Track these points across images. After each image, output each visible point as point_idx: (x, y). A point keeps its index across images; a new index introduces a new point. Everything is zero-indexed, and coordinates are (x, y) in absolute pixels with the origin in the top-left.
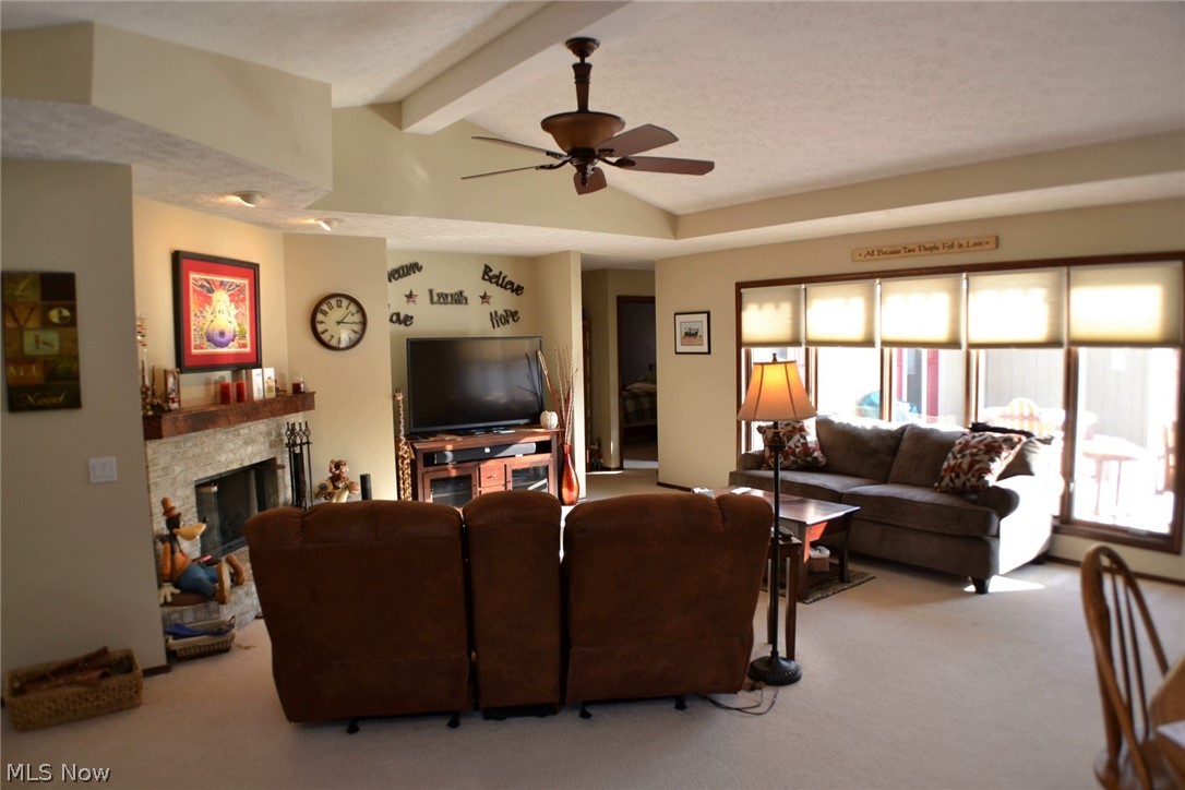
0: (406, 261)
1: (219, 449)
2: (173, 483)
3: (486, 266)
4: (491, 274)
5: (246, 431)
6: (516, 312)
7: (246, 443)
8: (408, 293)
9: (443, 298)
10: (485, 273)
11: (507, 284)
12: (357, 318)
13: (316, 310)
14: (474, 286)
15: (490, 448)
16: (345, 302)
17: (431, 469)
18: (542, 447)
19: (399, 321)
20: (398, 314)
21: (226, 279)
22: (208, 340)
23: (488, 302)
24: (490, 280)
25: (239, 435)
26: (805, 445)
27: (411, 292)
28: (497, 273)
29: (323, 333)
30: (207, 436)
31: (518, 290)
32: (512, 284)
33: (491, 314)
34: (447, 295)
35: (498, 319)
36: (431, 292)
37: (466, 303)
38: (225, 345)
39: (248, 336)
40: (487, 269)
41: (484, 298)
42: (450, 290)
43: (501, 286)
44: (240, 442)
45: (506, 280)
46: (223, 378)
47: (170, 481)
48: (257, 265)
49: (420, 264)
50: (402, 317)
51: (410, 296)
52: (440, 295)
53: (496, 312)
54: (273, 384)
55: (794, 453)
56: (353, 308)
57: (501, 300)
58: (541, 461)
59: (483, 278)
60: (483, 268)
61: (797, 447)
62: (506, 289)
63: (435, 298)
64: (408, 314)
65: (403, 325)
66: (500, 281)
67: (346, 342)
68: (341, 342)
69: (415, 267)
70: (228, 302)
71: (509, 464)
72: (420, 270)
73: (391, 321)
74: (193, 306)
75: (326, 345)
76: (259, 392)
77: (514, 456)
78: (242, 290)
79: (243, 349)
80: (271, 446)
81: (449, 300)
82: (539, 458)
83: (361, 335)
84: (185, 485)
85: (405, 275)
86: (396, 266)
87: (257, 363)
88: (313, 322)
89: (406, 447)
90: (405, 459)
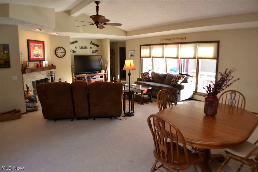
0: (75, 40)
1: (37, 76)
2: (28, 82)
3: (91, 41)
4: (92, 43)
5: (42, 73)
6: (97, 50)
7: (42, 75)
8: (75, 47)
9: (82, 48)
11: (95, 45)
12: (64, 51)
13: (56, 50)
14: (89, 45)
15: (91, 77)
16: (62, 49)
18: (101, 77)
19: (73, 52)
20: (73, 51)
21: (37, 44)
22: (35, 56)
23: (92, 48)
24: (92, 44)
25: (41, 73)
26: (149, 77)
28: (93, 43)
29: (57, 54)
30: (34, 73)
31: (98, 46)
32: (97, 45)
35: (93, 52)
36: (80, 46)
37: (87, 48)
38: (38, 57)
39: (42, 55)
40: (91, 42)
41: (91, 47)
42: (84, 46)
43: (94, 45)
45: (95, 44)
46: (38, 63)
48: (44, 42)
49: (78, 41)
50: (74, 51)
51: (76, 47)
52: (82, 47)
53: (93, 50)
54: (47, 64)
55: (146, 78)
56: (63, 50)
57: (94, 48)
59: (91, 44)
60: (90, 42)
61: (147, 77)
63: (81, 48)
64: (76, 51)
65: (74, 53)
66: (94, 44)
67: (62, 56)
68: (61, 56)
69: (77, 41)
70: (38, 49)
71: (95, 80)
72: (78, 42)
73: (72, 52)
74: (31, 49)
75: (58, 57)
76: (44, 65)
77: (96, 78)
78: (41, 46)
79: (41, 57)
80: (47, 75)
81: (84, 48)
82: (101, 79)
83: (65, 55)
84: (30, 82)
85: (75, 43)
86: (73, 41)
87: (44, 60)
88: (55, 52)
89: (74, 76)
90: (74, 79)
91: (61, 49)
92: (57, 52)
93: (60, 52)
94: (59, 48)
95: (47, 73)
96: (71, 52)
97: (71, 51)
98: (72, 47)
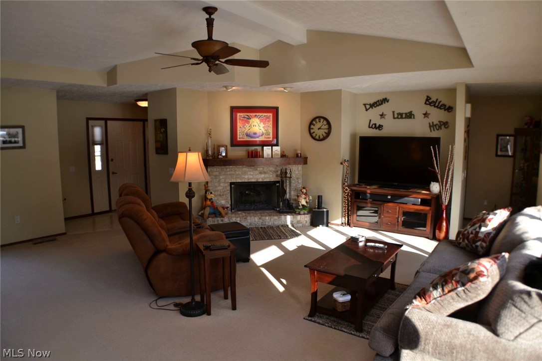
0: (381, 98)
1: (245, 173)
2: (219, 181)
3: (428, 97)
4: (430, 101)
5: (261, 169)
6: (447, 123)
7: (261, 173)
8: (381, 114)
9: (400, 116)
10: (427, 100)
11: (441, 106)
12: (327, 127)
13: (311, 123)
14: (419, 108)
15: (391, 196)
16: (322, 120)
17: (358, 200)
18: (424, 202)
19: (376, 128)
20: (375, 124)
21: (258, 114)
22: (247, 136)
23: (428, 117)
24: (430, 104)
25: (257, 170)
27: (383, 113)
28: (435, 100)
29: (313, 133)
30: (238, 168)
31: (448, 109)
32: (445, 105)
33: (430, 123)
34: (403, 114)
35: (432, 126)
36: (393, 112)
37: (414, 118)
38: (258, 137)
39: (271, 134)
40: (428, 98)
41: (426, 115)
42: (405, 110)
43: (437, 107)
44: (257, 172)
45: (441, 104)
46: (257, 149)
47: (217, 180)
48: (278, 108)
49: (388, 98)
50: (377, 126)
51: (382, 116)
52: (399, 114)
53: (433, 123)
54: (279, 153)
56: (325, 123)
57: (437, 115)
58: (422, 210)
59: (426, 103)
60: (426, 98)
62: (441, 109)
63: (396, 116)
64: (381, 124)
65: (378, 130)
66: (437, 105)
67: (321, 137)
68: (319, 137)
69: (385, 100)
70: (259, 122)
71: (402, 207)
72: (388, 101)
73: (372, 127)
74: (239, 124)
75: (314, 138)
76: (268, 155)
77: (406, 204)
78: (268, 117)
79: (268, 139)
80: (277, 176)
81: (404, 116)
82: (422, 208)
83: (328, 134)
84: (225, 182)
85: (380, 105)
86: (375, 100)
87: (277, 145)
88: (310, 129)
89: (347, 188)
90: (346, 193)
91: (320, 122)
92: (313, 129)
93: (319, 129)
94: (317, 120)
95: (277, 172)
96: (369, 127)
97: (371, 126)
98: (374, 115)
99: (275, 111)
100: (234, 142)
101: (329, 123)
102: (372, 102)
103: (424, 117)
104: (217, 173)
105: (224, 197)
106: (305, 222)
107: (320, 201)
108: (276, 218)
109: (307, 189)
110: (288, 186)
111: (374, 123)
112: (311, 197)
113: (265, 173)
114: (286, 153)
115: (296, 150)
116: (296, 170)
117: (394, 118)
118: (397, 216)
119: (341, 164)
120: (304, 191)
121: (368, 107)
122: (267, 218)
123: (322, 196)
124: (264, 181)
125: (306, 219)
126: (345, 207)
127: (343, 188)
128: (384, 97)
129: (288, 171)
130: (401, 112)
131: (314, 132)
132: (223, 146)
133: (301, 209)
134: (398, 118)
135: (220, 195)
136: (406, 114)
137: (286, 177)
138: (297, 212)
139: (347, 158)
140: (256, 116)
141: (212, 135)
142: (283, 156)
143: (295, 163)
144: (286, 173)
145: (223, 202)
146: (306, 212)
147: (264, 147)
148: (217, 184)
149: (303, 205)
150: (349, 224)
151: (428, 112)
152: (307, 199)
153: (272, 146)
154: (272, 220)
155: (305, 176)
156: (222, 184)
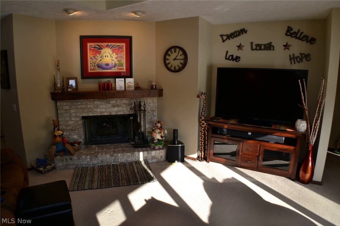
0: (238, 28)
3: (289, 27)
4: (292, 32)
5: (114, 102)
6: (309, 55)
7: (114, 106)
8: (238, 45)
9: (259, 47)
10: (288, 31)
11: (303, 37)
12: (182, 57)
13: (166, 54)
15: (252, 133)
17: (216, 135)
18: (288, 141)
19: (233, 59)
20: (232, 56)
23: (288, 49)
24: (291, 35)
25: (110, 103)
27: (240, 44)
28: (297, 31)
30: (89, 101)
31: (312, 41)
32: (306, 37)
33: (290, 56)
34: (261, 45)
35: (293, 58)
36: (252, 43)
37: (274, 50)
39: (124, 65)
40: (289, 29)
41: (286, 46)
42: (264, 41)
43: (299, 38)
44: (110, 105)
45: (303, 35)
47: (68, 114)
49: (246, 29)
50: (234, 57)
51: (240, 47)
52: (257, 45)
53: (294, 55)
56: (181, 53)
57: (298, 47)
58: (286, 150)
59: (286, 35)
60: (286, 28)
62: (302, 40)
63: (254, 47)
64: (238, 56)
65: (235, 62)
66: (298, 36)
67: (177, 68)
68: (175, 68)
69: (243, 31)
70: (111, 53)
71: (263, 146)
72: (246, 32)
73: (228, 59)
74: (90, 55)
75: (169, 69)
76: (121, 87)
77: (268, 142)
78: (121, 47)
79: (121, 71)
80: (131, 109)
81: (263, 47)
82: (286, 147)
83: (184, 65)
84: (76, 117)
85: (237, 36)
86: (233, 31)
87: (131, 76)
88: (165, 59)
89: (203, 122)
90: (202, 127)
91: (175, 52)
92: (168, 59)
93: (174, 59)
94: (173, 50)
95: (131, 104)
96: (226, 59)
97: (227, 57)
98: (231, 46)
99: (128, 40)
100: (85, 74)
101: (185, 53)
102: (229, 33)
103: (285, 49)
104: (67, 108)
105: (76, 131)
106: (160, 157)
107: (176, 135)
108: (129, 154)
109: (162, 123)
110: (142, 120)
111: (231, 54)
112: (166, 131)
113: (118, 106)
114: (141, 85)
115: (151, 82)
116: (151, 103)
117: (252, 49)
118: (257, 154)
119: (198, 96)
120: (159, 125)
121: (225, 38)
122: (120, 155)
123: (177, 130)
124: (118, 114)
125: (161, 154)
126: (202, 141)
127: (200, 122)
128: (242, 28)
129: (142, 104)
130: (260, 43)
131: (169, 63)
132: (72, 79)
133: (156, 144)
134: (256, 49)
135: (72, 130)
136: (265, 45)
137: (140, 110)
138: (152, 147)
139: (204, 90)
140: (107, 46)
141: (61, 66)
142: (137, 88)
143: (149, 95)
144: (140, 106)
145: (76, 137)
146: (161, 146)
147: (116, 79)
148: (68, 119)
149: (158, 140)
150: (205, 159)
151: (289, 44)
152: (162, 133)
153: (125, 77)
154: (125, 157)
155: (161, 108)
156: (73, 119)
